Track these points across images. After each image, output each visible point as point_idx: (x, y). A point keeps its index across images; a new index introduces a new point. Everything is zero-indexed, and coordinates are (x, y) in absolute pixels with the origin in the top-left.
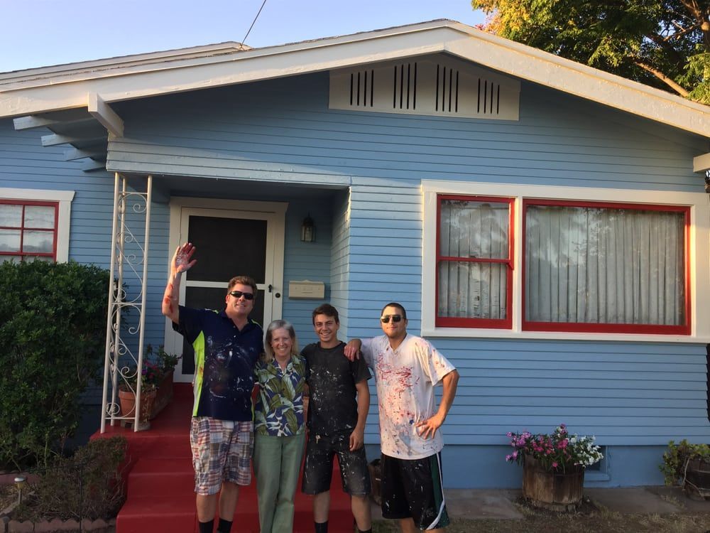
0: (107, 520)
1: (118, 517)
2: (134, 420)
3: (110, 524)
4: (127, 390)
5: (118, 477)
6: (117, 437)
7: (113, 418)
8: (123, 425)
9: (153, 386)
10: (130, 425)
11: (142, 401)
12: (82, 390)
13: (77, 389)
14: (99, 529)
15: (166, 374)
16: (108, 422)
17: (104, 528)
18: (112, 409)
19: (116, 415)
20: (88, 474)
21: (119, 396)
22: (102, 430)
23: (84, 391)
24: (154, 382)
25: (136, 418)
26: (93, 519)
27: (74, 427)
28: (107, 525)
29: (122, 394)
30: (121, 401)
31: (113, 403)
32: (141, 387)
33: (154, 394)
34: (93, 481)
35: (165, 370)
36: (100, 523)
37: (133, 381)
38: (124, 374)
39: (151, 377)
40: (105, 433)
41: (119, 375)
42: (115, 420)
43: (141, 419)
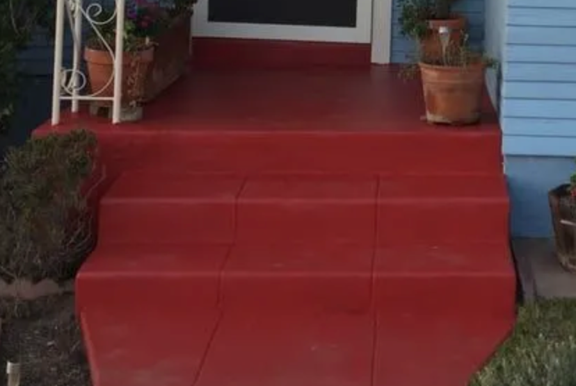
0: (61, 282)
1: (78, 275)
2: (111, 102)
3: (68, 289)
4: (99, 47)
5: (82, 205)
6: (79, 131)
7: (75, 98)
8: (94, 111)
9: (147, 40)
10: (105, 110)
11: (126, 67)
12: (21, 47)
13: (10, 46)
14: (46, 297)
15: (176, 20)
16: (65, 105)
17: (56, 295)
18: (74, 81)
19: (82, 93)
20: (25, 197)
21: (86, 58)
22: (55, 119)
23: (25, 48)
24: (149, 34)
25: (116, 99)
26: (37, 280)
27: (7, 112)
28: (60, 291)
29: (91, 54)
30: (90, 67)
31: (75, 70)
32: (125, 41)
33: (148, 56)
34: (33, 210)
35: (172, 13)
36: (49, 287)
37: (109, 30)
38: (93, 18)
39: (144, 24)
40: (60, 124)
41: (84, 20)
42: (80, 102)
43: (125, 100)
